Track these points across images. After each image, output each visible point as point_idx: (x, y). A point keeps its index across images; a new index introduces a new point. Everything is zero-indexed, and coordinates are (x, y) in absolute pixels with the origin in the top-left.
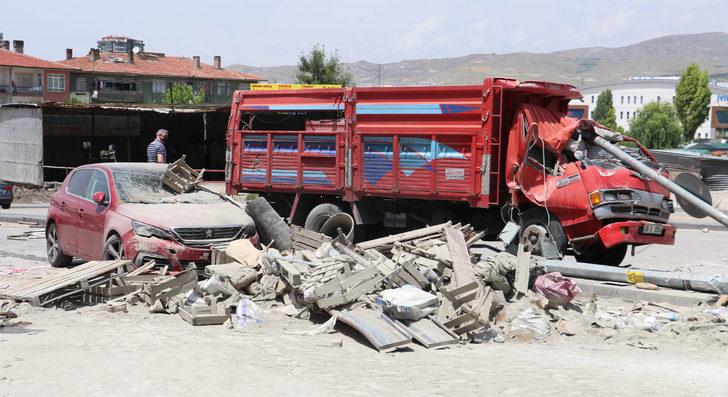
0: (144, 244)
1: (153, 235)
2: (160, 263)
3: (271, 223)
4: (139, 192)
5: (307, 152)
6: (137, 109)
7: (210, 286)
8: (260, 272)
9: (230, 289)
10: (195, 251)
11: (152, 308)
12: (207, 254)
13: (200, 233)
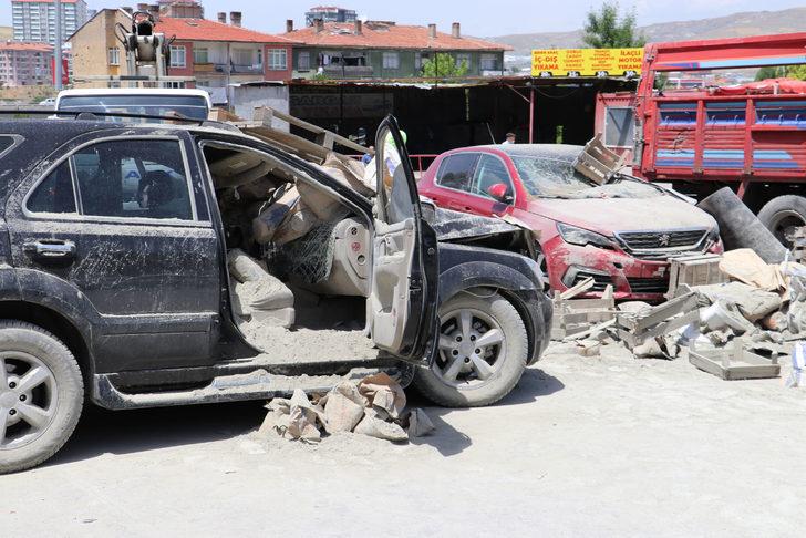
0: (578, 256)
1: (589, 243)
2: (601, 281)
3: (743, 224)
4: (548, 183)
5: (761, 124)
6: (395, 84)
7: (712, 318)
8: (786, 297)
9: (743, 323)
10: (647, 265)
11: (640, 350)
12: (661, 269)
13: (652, 240)
